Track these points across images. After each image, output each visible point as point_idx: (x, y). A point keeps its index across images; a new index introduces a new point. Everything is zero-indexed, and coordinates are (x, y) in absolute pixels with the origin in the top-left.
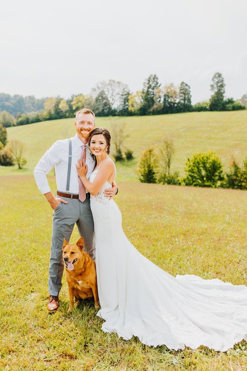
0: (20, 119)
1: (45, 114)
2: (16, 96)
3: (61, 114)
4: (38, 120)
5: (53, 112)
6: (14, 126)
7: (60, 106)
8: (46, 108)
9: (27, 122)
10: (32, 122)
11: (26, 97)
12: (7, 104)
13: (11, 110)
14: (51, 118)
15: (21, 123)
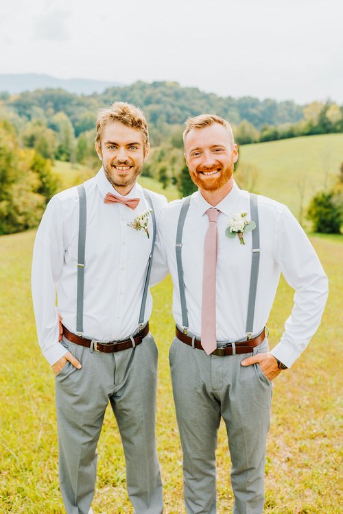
0: (266, 133)
1: (303, 125)
2: (267, 101)
3: (329, 127)
4: (291, 135)
5: (316, 123)
6: (256, 142)
7: (329, 114)
8: (307, 116)
9: (274, 137)
10: (283, 138)
11: (281, 103)
12: (253, 111)
13: (257, 121)
14: (312, 132)
15: (267, 139)
